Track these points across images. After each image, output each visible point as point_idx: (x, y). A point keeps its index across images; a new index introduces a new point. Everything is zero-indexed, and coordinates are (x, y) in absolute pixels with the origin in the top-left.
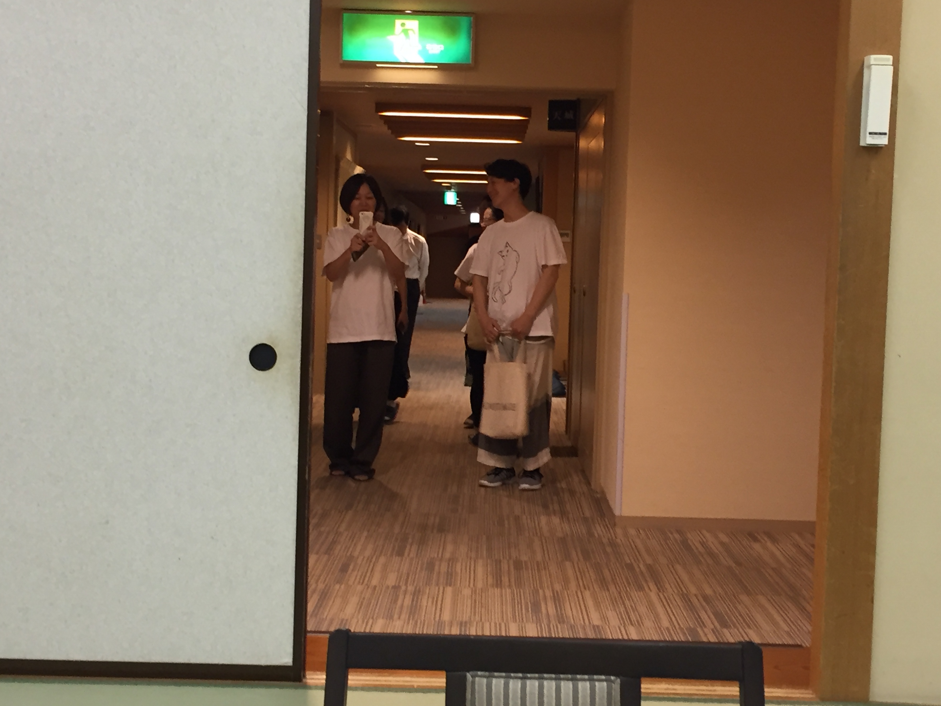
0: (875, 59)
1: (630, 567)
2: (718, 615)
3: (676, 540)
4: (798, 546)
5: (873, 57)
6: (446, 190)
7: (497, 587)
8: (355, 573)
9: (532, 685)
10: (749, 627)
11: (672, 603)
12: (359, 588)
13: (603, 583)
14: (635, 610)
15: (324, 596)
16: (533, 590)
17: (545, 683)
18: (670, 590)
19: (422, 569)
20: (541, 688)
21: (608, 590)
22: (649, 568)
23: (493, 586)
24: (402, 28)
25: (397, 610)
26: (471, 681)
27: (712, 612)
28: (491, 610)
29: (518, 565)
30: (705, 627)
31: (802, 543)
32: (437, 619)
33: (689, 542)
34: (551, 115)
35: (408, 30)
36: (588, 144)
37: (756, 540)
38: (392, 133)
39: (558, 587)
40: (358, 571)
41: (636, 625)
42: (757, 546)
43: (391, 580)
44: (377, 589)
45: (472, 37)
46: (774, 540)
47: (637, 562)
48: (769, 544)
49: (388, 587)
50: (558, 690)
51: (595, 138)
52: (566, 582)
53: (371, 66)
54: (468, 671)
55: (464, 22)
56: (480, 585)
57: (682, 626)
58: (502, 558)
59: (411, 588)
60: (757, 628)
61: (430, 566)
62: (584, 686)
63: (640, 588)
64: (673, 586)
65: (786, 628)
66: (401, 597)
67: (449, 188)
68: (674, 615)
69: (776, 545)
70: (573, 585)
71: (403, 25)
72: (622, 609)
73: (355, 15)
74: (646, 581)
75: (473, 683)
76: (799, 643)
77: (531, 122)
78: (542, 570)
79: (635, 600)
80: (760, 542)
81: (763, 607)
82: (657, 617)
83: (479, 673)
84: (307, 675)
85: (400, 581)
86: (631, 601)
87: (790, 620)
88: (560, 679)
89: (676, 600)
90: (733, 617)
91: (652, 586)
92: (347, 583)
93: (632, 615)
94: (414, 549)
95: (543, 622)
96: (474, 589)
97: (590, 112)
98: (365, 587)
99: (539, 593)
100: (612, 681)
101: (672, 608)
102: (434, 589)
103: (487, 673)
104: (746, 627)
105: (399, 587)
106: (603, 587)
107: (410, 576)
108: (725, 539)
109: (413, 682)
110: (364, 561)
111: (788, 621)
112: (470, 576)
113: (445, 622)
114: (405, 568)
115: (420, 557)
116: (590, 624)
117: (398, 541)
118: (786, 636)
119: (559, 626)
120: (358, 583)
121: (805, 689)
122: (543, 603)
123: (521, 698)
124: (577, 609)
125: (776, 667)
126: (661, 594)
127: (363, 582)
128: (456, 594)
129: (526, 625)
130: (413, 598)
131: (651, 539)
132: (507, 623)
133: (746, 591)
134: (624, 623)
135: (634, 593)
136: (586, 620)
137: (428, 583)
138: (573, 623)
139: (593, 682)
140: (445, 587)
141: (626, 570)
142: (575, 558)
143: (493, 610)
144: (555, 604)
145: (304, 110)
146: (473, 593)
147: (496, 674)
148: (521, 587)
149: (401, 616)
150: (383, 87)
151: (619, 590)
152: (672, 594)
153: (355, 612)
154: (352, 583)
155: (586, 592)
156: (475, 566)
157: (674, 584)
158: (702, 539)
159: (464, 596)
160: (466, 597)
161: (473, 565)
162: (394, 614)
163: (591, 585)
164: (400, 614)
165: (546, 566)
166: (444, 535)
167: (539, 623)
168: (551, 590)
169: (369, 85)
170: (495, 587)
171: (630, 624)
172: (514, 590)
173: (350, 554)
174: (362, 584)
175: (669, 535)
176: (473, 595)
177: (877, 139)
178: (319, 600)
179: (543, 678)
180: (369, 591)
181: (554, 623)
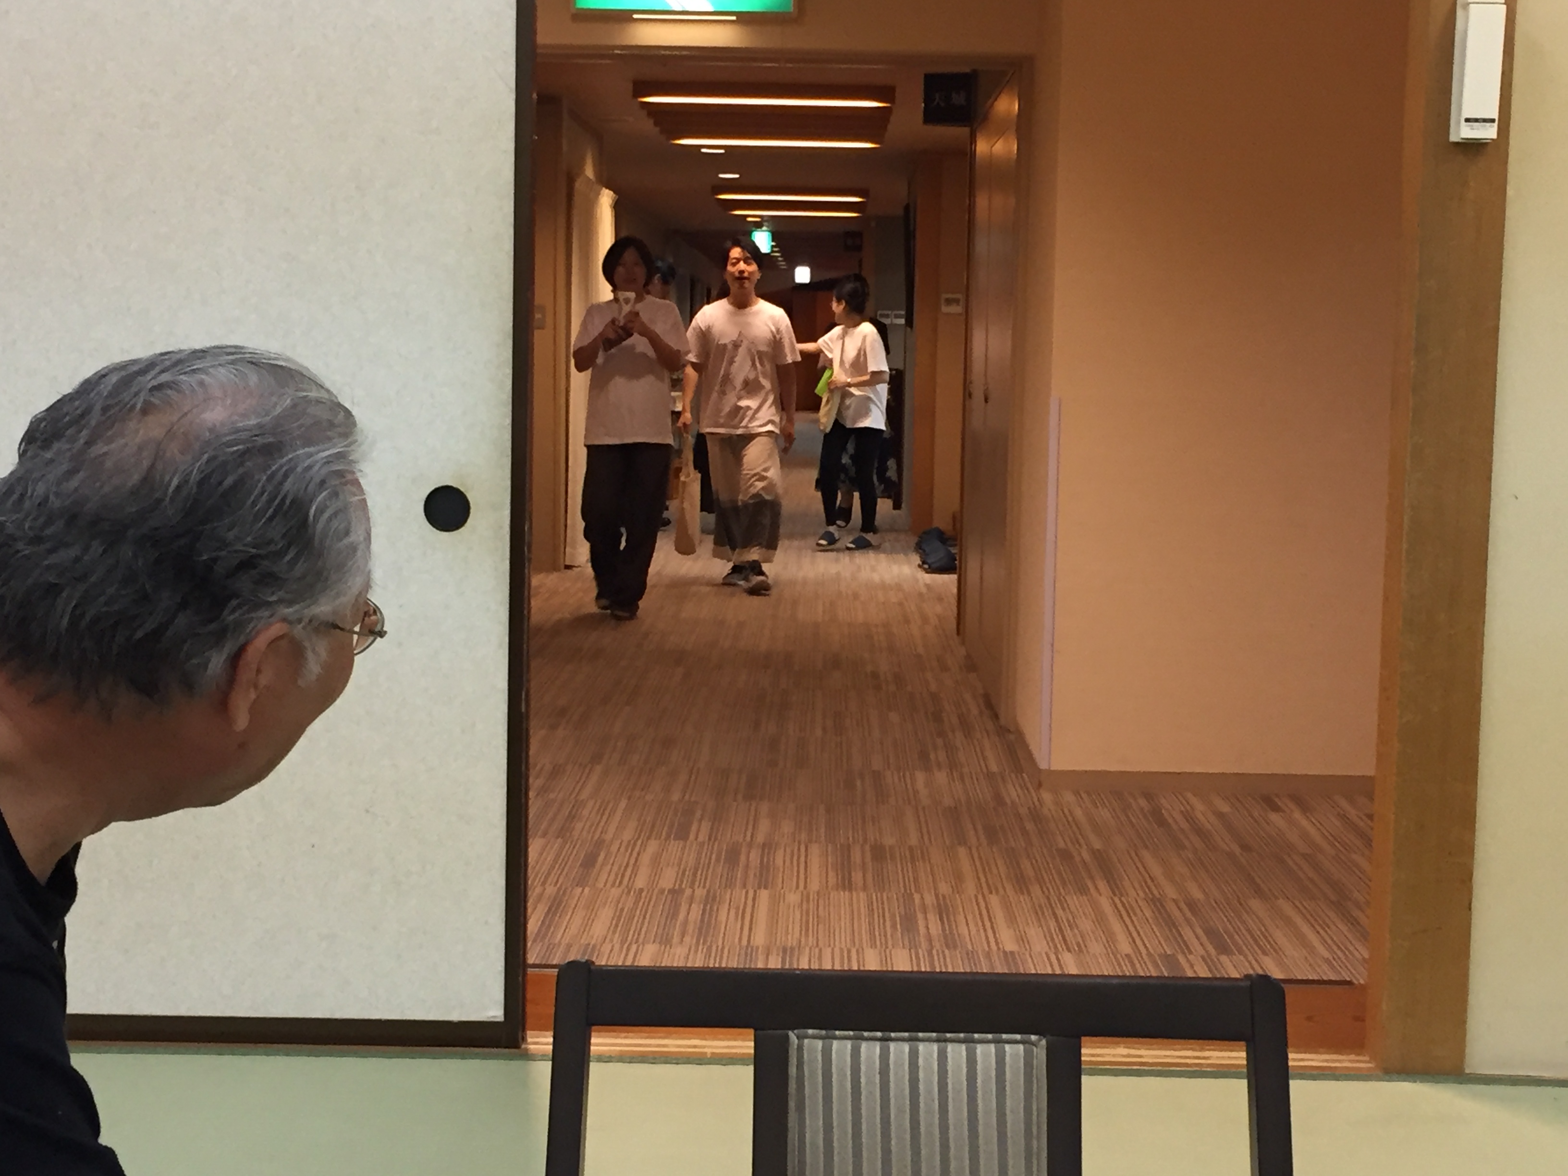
1: (1065, 855)
2: (1211, 934)
3: (1142, 810)
4: (1343, 817)
6: (754, 229)
7: (844, 889)
8: (607, 868)
9: (899, 1050)
10: (1265, 953)
11: (1135, 914)
12: (615, 892)
13: (1021, 883)
14: (1073, 925)
15: (556, 907)
16: (903, 894)
17: (921, 1047)
18: (1132, 892)
19: (718, 860)
20: (914, 1055)
21: (1029, 893)
22: (1098, 856)
23: (837, 888)
26: (796, 1045)
27: (1201, 928)
28: (834, 927)
29: (879, 853)
30: (1191, 952)
31: (1352, 812)
32: (744, 942)
33: (1164, 812)
34: (928, 100)
36: (992, 147)
37: (1276, 809)
38: (662, 132)
39: (944, 888)
40: (613, 865)
41: (1075, 951)
42: (1274, 817)
43: (668, 880)
44: (644, 894)
46: (1305, 809)
47: (1077, 846)
48: (1297, 815)
49: (662, 891)
50: (942, 1057)
51: (1002, 137)
52: (958, 880)
53: (624, 17)
54: (793, 1029)
57: (1152, 952)
58: (851, 841)
59: (700, 892)
60: (1275, 950)
61: (732, 856)
62: (985, 1052)
63: (1083, 890)
64: (1137, 886)
65: (1326, 954)
66: (684, 908)
67: (758, 225)
68: (1138, 932)
69: (1309, 815)
70: (970, 887)
72: (1052, 924)
74: (1092, 878)
75: (800, 1048)
76: (1348, 979)
77: (894, 110)
78: (918, 860)
79: (1073, 908)
80: (1283, 811)
81: (1288, 922)
82: (1110, 939)
83: (810, 1031)
84: (528, 1036)
85: (682, 882)
86: (1067, 910)
87: (1332, 940)
88: (946, 1040)
89: (1142, 908)
90: (1236, 937)
91: (1102, 885)
92: (595, 885)
93: (1068, 933)
94: (706, 826)
95: (920, 947)
96: (805, 893)
97: (994, 93)
98: (623, 890)
99: (913, 900)
100: (1033, 1044)
101: (1136, 922)
102: (739, 894)
103: (824, 1032)
104: (1259, 952)
105: (681, 891)
106: (1021, 888)
107: (699, 872)
108: (1225, 808)
109: (704, 1047)
110: (622, 849)
111: (1330, 942)
112: (798, 872)
113: (758, 948)
114: (690, 859)
115: (716, 839)
116: (999, 949)
117: (679, 814)
118: (1325, 967)
119: (947, 952)
120: (613, 885)
121: (1358, 1054)
122: (920, 916)
123: (879, 1073)
124: (976, 925)
125: (1309, 1019)
126: (1117, 900)
127: (621, 883)
128: (775, 901)
129: (893, 953)
130: (704, 911)
131: (1100, 808)
132: (860, 950)
133: (1259, 892)
134: (1056, 947)
135: (1073, 898)
136: (993, 944)
137: (729, 884)
138: (970, 948)
139: (1001, 1045)
140: (758, 891)
141: (1058, 859)
142: (974, 841)
143: (837, 929)
144: (941, 916)
145: (510, 90)
146: (804, 900)
147: (838, 1033)
148: (884, 889)
149: (685, 939)
150: (644, 52)
151: (1047, 894)
152: (1136, 899)
153: (608, 932)
154: (602, 885)
155: (991, 896)
156: (806, 855)
157: (1140, 883)
158: (1185, 808)
159: (789, 905)
160: (791, 907)
161: (803, 852)
162: (673, 935)
163: (999, 886)
164: (683, 936)
165: (926, 854)
166: (754, 804)
167: (913, 946)
168: (933, 893)
169: (621, 50)
170: (840, 890)
171: (1065, 949)
172: (871, 894)
173: (599, 838)
174: (618, 887)
175: (1131, 800)
176: (804, 904)
177: (1479, 129)
178: (548, 913)
179: (917, 1039)
180: (630, 898)
181: (938, 947)
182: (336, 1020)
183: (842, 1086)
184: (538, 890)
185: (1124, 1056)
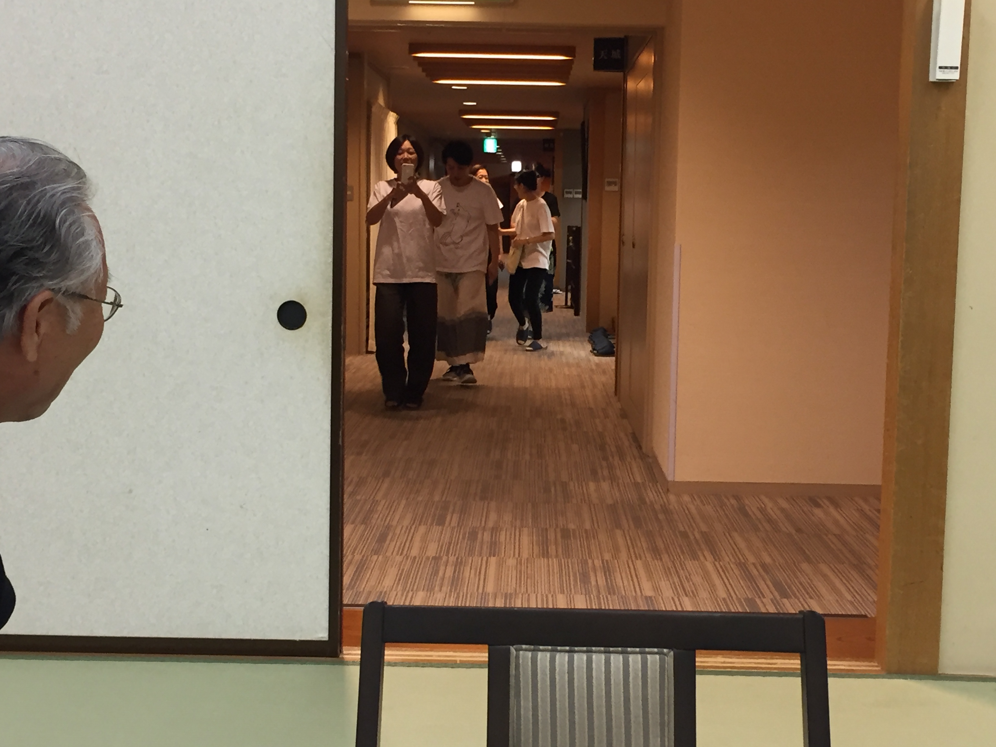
1: (684, 535)
2: (777, 586)
3: (732, 506)
4: (861, 511)
6: (485, 137)
7: (544, 557)
8: (393, 544)
9: (580, 659)
10: (811, 598)
11: (728, 572)
12: (399, 558)
13: (656, 552)
14: (689, 580)
15: (361, 568)
16: (581, 560)
17: (594, 656)
18: (727, 559)
19: (464, 538)
20: (589, 662)
21: (661, 559)
22: (704, 535)
25: (438, 582)
26: (515, 655)
27: (771, 581)
28: (537, 581)
29: (566, 534)
30: (764, 597)
31: (866, 508)
32: (480, 591)
33: (747, 508)
34: (597, 55)
36: (637, 85)
37: (818, 505)
38: (427, 76)
39: (607, 556)
40: (397, 541)
41: (690, 596)
42: (818, 512)
43: (432, 551)
44: (416, 560)
46: (837, 506)
47: (692, 529)
48: (832, 510)
49: (428, 558)
50: (608, 663)
51: (643, 78)
52: (616, 550)
53: (403, 3)
54: (513, 645)
56: (525, 555)
57: (739, 597)
58: (548, 526)
59: (452, 559)
60: (818, 597)
61: (473, 535)
62: (635, 659)
63: (695, 557)
64: (730, 555)
65: (849, 598)
66: (442, 568)
67: (488, 135)
68: (730, 584)
69: (839, 510)
70: (624, 555)
72: (676, 580)
74: (701, 550)
75: (517, 657)
76: (863, 613)
77: (575, 61)
78: (591, 538)
79: (689, 569)
80: (822, 507)
81: (825, 576)
82: (713, 588)
83: (524, 646)
84: (343, 650)
85: (441, 552)
86: (686, 570)
87: (854, 589)
88: (610, 652)
89: (733, 569)
90: (793, 587)
91: (707, 553)
92: (385, 554)
93: (686, 585)
94: (456, 517)
95: (592, 593)
96: (519, 559)
97: (639, 50)
98: (404, 557)
99: (588, 563)
100: (665, 655)
101: (728, 577)
102: (477, 559)
103: (532, 647)
104: (807, 597)
105: (440, 558)
106: (656, 556)
107: (452, 546)
108: (786, 505)
109: (455, 656)
110: (403, 531)
111: (852, 590)
113: (489, 594)
114: (446, 538)
115: (462, 525)
116: (642, 594)
117: (439, 509)
118: (849, 606)
119: (609, 596)
120: (397, 554)
121: (869, 661)
122: (592, 575)
123: (568, 673)
124: (628, 580)
125: (839, 639)
126: (717, 564)
127: (402, 553)
128: (500, 565)
129: (574, 597)
130: (455, 570)
131: (706, 505)
132: (554, 595)
133: (808, 560)
134: (678, 593)
135: (689, 562)
136: (638, 591)
137: (471, 552)
138: (624, 594)
139: (645, 655)
140: (489, 558)
141: (679, 538)
142: (626, 526)
143: (539, 581)
144: (605, 575)
145: (332, 49)
146: (518, 564)
147: (541, 647)
148: (569, 558)
149: (442, 588)
150: (416, 25)
151: (672, 560)
152: (729, 563)
153: (394, 584)
154: (390, 553)
155: (637, 561)
156: (520, 535)
157: (731, 553)
158: (760, 505)
159: (509, 567)
160: (511, 568)
161: (517, 534)
162: (435, 586)
163: (642, 555)
164: (441, 587)
165: (595, 534)
166: (486, 503)
167: (588, 593)
168: (600, 558)
169: (401, 24)
170: (541, 557)
171: (684, 594)
172: (561, 560)
173: (388, 524)
174: (401, 555)
175: (726, 500)
176: (519, 566)
177: (947, 73)
178: (356, 571)
179: (591, 652)
180: (408, 562)
181: (604, 594)
183: (544, 680)
184: (350, 557)
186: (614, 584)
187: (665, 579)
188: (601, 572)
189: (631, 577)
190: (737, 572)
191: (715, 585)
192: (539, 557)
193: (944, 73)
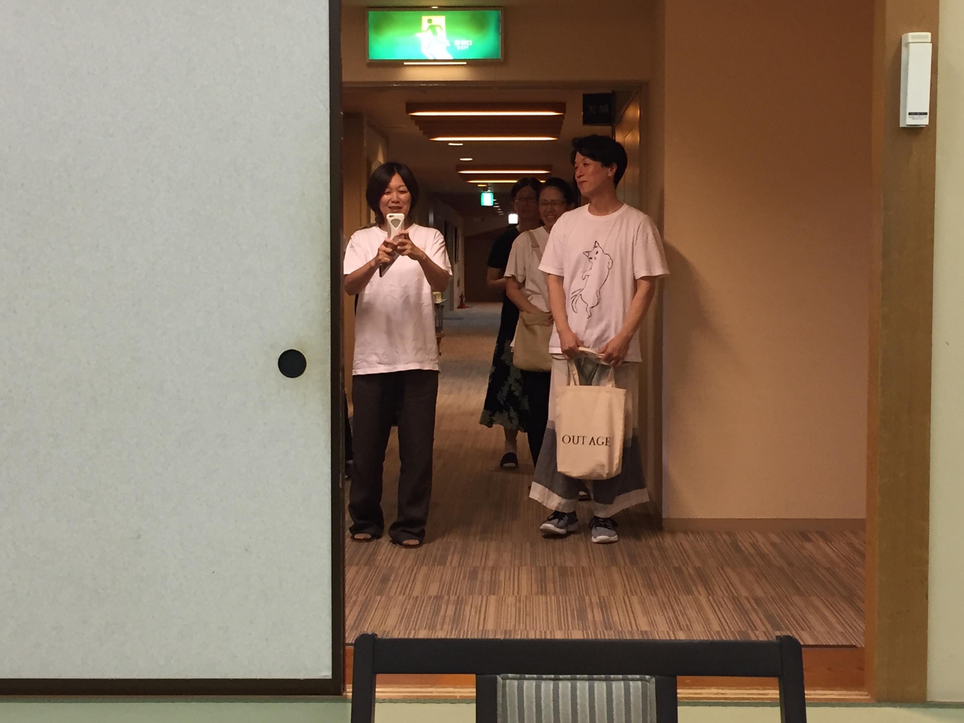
0: (913, 37)
1: (678, 571)
2: (770, 618)
3: (725, 541)
4: (851, 545)
5: (911, 34)
6: (482, 191)
7: (542, 594)
8: (396, 584)
9: (564, 686)
10: (803, 629)
11: (722, 606)
12: (401, 598)
13: (651, 588)
14: (684, 614)
15: (365, 608)
16: (578, 597)
17: (579, 684)
18: (720, 593)
19: (464, 578)
20: (574, 689)
21: (656, 595)
22: (698, 570)
23: (537, 594)
24: (429, 25)
25: (440, 620)
26: (501, 684)
27: (763, 614)
28: (536, 617)
29: (564, 572)
30: (757, 630)
31: (856, 541)
32: (481, 628)
33: (740, 544)
34: (585, 109)
35: (435, 26)
36: (624, 138)
37: (809, 540)
38: (424, 133)
39: (604, 593)
40: (399, 582)
41: (685, 630)
42: (809, 546)
43: (434, 590)
44: (419, 600)
45: (500, 32)
46: (827, 540)
47: (686, 565)
48: (822, 543)
49: (430, 597)
50: (591, 690)
51: (630, 131)
52: (612, 587)
53: (398, 64)
54: (499, 674)
55: (493, 16)
56: (524, 593)
57: (733, 630)
58: (546, 565)
59: (453, 598)
60: (810, 629)
61: (473, 575)
62: (618, 686)
63: (689, 592)
64: (723, 589)
65: (841, 630)
66: (444, 607)
67: (485, 189)
68: (724, 618)
69: (829, 543)
70: (620, 590)
71: (430, 21)
72: (671, 614)
73: (379, 13)
74: (696, 585)
75: (504, 686)
76: (854, 644)
77: (565, 116)
78: (588, 575)
79: (684, 604)
80: (812, 541)
81: (816, 609)
82: (707, 622)
83: (510, 675)
84: (347, 687)
85: (442, 590)
86: (680, 605)
87: (845, 620)
88: (593, 679)
89: (727, 603)
90: (784, 618)
91: (701, 589)
92: (389, 594)
93: (680, 618)
94: (456, 558)
95: (589, 628)
96: (518, 597)
97: (626, 104)
98: (406, 598)
99: (585, 600)
100: (647, 681)
101: (722, 611)
102: (478, 599)
103: (518, 676)
104: (799, 628)
105: (442, 597)
106: (651, 592)
107: (453, 586)
108: (777, 540)
109: (456, 692)
110: (405, 572)
111: (843, 622)
112: (514, 584)
113: (489, 631)
114: (447, 577)
115: (463, 565)
116: (638, 629)
117: (440, 550)
118: (840, 638)
119: (605, 631)
120: (400, 594)
121: (859, 691)
122: (589, 611)
123: (553, 700)
124: (624, 615)
125: (830, 669)
126: (710, 598)
127: (404, 594)
128: (500, 603)
129: (572, 633)
130: (456, 609)
131: (700, 541)
132: (552, 632)
133: (798, 591)
134: (673, 628)
135: (683, 597)
136: (634, 627)
137: (471, 593)
138: (620, 629)
139: (627, 682)
140: (489, 596)
141: (674, 574)
142: (622, 563)
143: (538, 617)
144: (602, 610)
145: (327, 109)
146: (517, 601)
147: (527, 676)
148: (567, 595)
149: (444, 627)
150: (411, 85)
151: (668, 595)
152: (723, 598)
153: (397, 622)
154: (393, 594)
155: (633, 597)
156: (519, 574)
157: (725, 587)
158: (752, 540)
159: (508, 605)
160: (510, 606)
161: (516, 573)
162: (437, 624)
163: (638, 590)
164: (443, 625)
165: (592, 571)
166: (486, 544)
167: (585, 628)
168: (597, 596)
169: (397, 84)
170: (539, 595)
171: (679, 629)
172: (559, 597)
173: (391, 565)
174: (403, 595)
175: (719, 537)
176: (518, 603)
177: (917, 119)
178: (360, 612)
179: (576, 679)
180: (410, 603)
181: (600, 629)
182: (228, 680)
183: (530, 708)
184: (354, 598)
185: (715, 694)
186: (611, 619)
187: (660, 614)
188: (598, 608)
189: (628, 613)
190: (730, 605)
191: (709, 619)
192: (538, 594)
193: (913, 119)
